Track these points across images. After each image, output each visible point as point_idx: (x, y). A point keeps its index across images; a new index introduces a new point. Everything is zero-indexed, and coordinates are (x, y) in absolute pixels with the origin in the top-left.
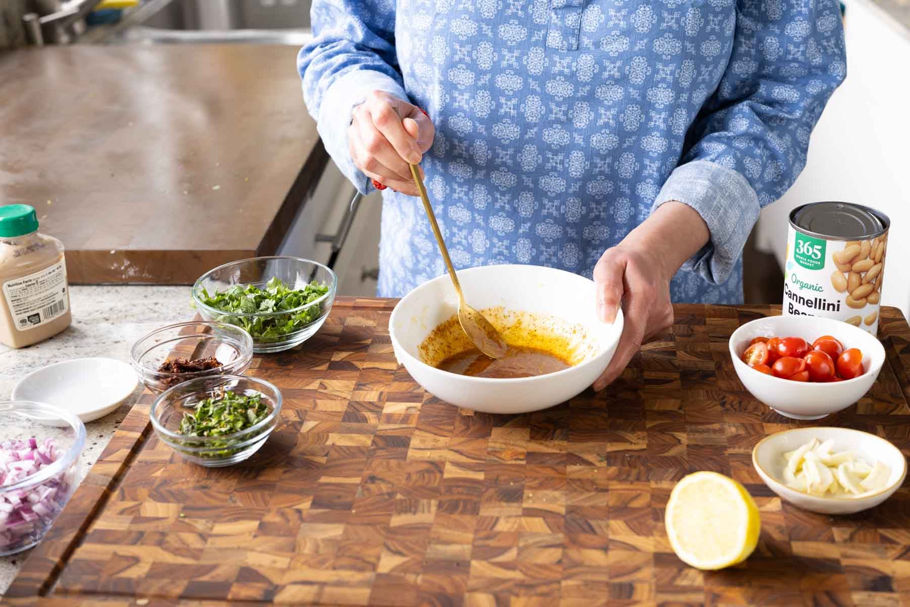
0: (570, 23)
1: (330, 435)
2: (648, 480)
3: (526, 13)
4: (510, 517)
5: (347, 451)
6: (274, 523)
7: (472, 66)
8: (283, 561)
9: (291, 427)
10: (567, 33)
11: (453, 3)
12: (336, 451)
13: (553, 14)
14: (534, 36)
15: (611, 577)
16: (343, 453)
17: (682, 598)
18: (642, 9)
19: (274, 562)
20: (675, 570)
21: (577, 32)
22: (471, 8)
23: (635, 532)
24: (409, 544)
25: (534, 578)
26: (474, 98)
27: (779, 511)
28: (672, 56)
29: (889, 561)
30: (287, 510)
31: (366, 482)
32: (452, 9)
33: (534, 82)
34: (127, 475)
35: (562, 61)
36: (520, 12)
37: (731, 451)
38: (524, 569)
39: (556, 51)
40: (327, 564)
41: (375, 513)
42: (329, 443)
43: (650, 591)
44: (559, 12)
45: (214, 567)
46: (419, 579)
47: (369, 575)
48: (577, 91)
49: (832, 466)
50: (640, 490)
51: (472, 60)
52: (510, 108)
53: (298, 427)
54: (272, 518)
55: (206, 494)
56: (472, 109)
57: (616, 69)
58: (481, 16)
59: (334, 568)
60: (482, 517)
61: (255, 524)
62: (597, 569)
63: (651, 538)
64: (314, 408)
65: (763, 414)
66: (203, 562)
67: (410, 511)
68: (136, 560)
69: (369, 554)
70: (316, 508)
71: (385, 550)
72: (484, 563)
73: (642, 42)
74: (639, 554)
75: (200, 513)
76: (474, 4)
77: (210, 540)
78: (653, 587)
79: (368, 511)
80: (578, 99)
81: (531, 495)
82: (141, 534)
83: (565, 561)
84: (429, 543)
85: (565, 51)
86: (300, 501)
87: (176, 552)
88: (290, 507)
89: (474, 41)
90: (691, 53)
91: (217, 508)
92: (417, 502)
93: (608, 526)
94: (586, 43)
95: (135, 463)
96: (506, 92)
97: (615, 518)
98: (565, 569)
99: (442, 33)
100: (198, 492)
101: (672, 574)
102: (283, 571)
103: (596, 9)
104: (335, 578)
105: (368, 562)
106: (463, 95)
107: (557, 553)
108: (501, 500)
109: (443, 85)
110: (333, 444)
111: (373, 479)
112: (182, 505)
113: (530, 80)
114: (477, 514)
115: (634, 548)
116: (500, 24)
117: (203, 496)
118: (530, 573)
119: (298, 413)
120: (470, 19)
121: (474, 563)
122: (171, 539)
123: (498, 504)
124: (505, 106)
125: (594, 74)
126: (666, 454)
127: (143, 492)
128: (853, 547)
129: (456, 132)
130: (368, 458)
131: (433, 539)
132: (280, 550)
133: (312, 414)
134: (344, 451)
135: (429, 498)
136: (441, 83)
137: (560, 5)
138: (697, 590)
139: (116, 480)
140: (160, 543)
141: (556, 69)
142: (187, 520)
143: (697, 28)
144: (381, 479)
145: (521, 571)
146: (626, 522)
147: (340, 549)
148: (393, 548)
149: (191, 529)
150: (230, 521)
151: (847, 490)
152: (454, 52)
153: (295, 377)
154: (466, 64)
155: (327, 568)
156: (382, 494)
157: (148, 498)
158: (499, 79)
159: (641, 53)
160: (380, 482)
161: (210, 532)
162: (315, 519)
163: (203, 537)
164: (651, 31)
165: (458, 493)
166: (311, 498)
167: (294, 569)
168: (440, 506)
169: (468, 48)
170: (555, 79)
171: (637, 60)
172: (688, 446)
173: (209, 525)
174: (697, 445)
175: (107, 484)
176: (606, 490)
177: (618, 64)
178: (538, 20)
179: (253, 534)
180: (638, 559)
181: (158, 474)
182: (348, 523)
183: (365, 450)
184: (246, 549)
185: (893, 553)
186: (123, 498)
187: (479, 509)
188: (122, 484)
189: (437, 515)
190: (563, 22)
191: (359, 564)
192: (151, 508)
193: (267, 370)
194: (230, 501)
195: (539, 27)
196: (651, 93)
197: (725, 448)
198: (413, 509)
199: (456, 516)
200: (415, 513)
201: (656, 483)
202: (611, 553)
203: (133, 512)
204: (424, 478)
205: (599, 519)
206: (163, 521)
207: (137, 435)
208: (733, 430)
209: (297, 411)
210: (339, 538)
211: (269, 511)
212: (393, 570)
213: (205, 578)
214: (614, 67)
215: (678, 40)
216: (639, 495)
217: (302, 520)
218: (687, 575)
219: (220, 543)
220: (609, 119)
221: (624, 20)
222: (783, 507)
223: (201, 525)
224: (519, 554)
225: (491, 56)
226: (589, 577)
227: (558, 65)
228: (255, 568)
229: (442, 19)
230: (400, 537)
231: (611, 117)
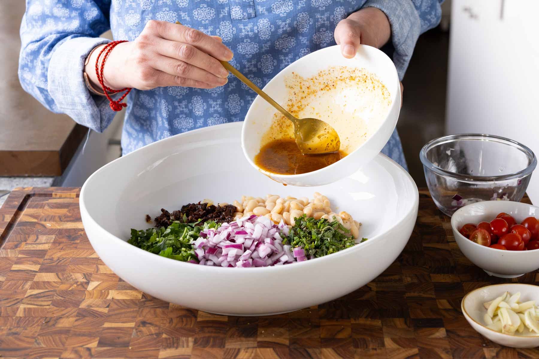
1: (110, 291)
2: (349, 318)
4: (248, 348)
5: (124, 303)
9: (80, 286)
12: (115, 303)
14: (221, 13)
16: (120, 305)
21: (253, 4)
22: (169, 2)
23: (341, 357)
27: (445, 337)
28: (326, 7)
30: (80, 349)
31: (139, 326)
32: (154, 6)
35: (246, 27)
37: (408, 295)
39: (239, 21)
41: (147, 349)
42: (109, 297)
48: (261, 47)
49: (520, 312)
50: (343, 325)
53: (85, 286)
54: (68, 355)
55: (16, 338)
57: (287, 26)
58: (177, 7)
60: (228, 349)
64: (97, 271)
65: (430, 267)
67: (174, 347)
70: (101, 347)
73: (302, 2)
75: (13, 353)
79: (141, 347)
80: (263, 54)
81: (263, 332)
85: (247, 20)
86: (89, 342)
88: (81, 346)
91: (25, 349)
92: (178, 339)
93: (321, 353)
94: (261, 10)
97: (326, 347)
100: (11, 337)
108: (240, 336)
110: (113, 298)
111: (144, 323)
114: (224, 347)
116: (194, 9)
117: (14, 340)
119: (85, 276)
120: (170, 10)
123: (238, 339)
126: (361, 299)
130: (139, 308)
133: (96, 276)
134: (121, 303)
135: (187, 336)
141: (243, 34)
144: (149, 324)
146: (333, 349)
151: (531, 330)
153: (81, 248)
156: (152, 334)
159: (303, 10)
160: (149, 325)
162: (101, 354)
165: (209, 332)
166: (98, 338)
168: (195, 342)
170: (243, 42)
171: (302, 16)
172: (377, 292)
174: (383, 292)
176: (319, 326)
182: (127, 357)
183: (137, 302)
187: (225, 344)
189: (194, 349)
193: (60, 243)
194: (35, 343)
195: (223, 6)
196: (315, 37)
197: (404, 293)
198: (175, 345)
199: (207, 349)
200: (177, 348)
201: (355, 320)
204: (183, 322)
205: (314, 347)
208: (409, 279)
209: (84, 274)
211: (66, 350)
214: (286, 24)
216: (343, 329)
217: (91, 355)
222: (447, 335)
227: (243, 31)
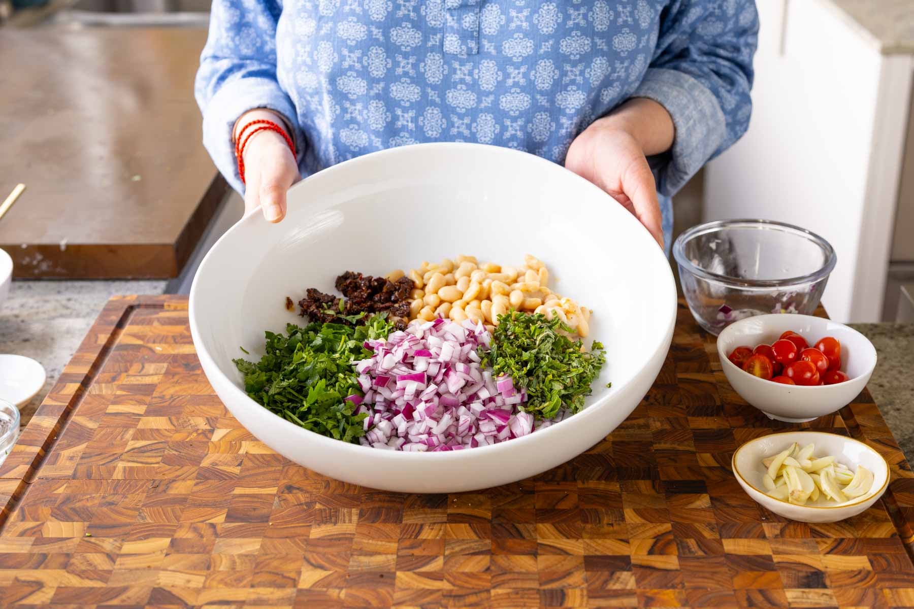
0: (467, 25)
1: (243, 442)
2: (575, 480)
3: (419, 15)
4: (434, 524)
5: (261, 460)
6: (187, 539)
7: (364, 73)
8: (197, 581)
9: (201, 436)
10: (465, 36)
11: (338, 5)
12: (250, 459)
13: (448, 16)
14: (429, 41)
15: (541, 585)
16: (258, 462)
17: (614, 602)
18: (546, 8)
19: (189, 581)
20: (606, 573)
21: (477, 35)
22: (358, 10)
23: (564, 535)
24: (330, 556)
25: (462, 587)
26: (367, 108)
27: (709, 507)
28: (580, 55)
29: (821, 556)
30: (200, 525)
31: (283, 492)
32: (337, 12)
33: (433, 92)
34: (27, 493)
35: (462, 68)
36: (412, 14)
37: (657, 446)
38: (451, 579)
39: (455, 57)
40: (245, 582)
41: (293, 525)
42: (242, 451)
43: (582, 596)
44: (455, 13)
45: (125, 589)
46: (343, 594)
47: (289, 592)
48: (479, 101)
49: (813, 473)
50: (567, 490)
51: (363, 67)
52: (408, 121)
53: (209, 435)
54: (184, 534)
55: (112, 510)
56: (366, 121)
57: (521, 75)
58: (369, 18)
59: (252, 586)
60: (406, 525)
61: (167, 541)
62: (525, 576)
63: (580, 541)
64: (225, 415)
65: (687, 407)
66: (111, 585)
67: (331, 522)
68: (39, 585)
69: (289, 568)
70: (230, 522)
71: (305, 563)
72: (409, 573)
73: (547, 44)
74: (569, 558)
75: (108, 531)
76: (361, 5)
77: (118, 561)
78: (585, 592)
79: (286, 523)
80: (482, 111)
81: (455, 500)
82: (45, 556)
83: (493, 568)
84: (352, 555)
85: (465, 57)
86: (214, 515)
87: (81, 574)
88: (203, 522)
89: (365, 46)
90: (602, 49)
91: (126, 525)
92: (337, 511)
93: (536, 530)
94: (486, 47)
95: (35, 480)
96: (402, 103)
97: (542, 521)
98: (493, 577)
99: (327, 38)
100: (105, 509)
101: (603, 578)
102: (198, 591)
103: (494, 8)
104: (253, 597)
105: (289, 578)
106: (355, 105)
107: (485, 560)
108: (423, 507)
109: (332, 94)
110: (247, 453)
111: (290, 488)
112: (87, 524)
113: (429, 90)
114: (401, 522)
115: (564, 552)
116: (392, 27)
117: (109, 512)
118: (458, 582)
119: (208, 421)
120: (357, 21)
121: (399, 574)
122: (76, 561)
123: (421, 510)
124: (401, 118)
125: (498, 82)
127: (45, 511)
128: (784, 543)
129: (349, 146)
130: (284, 467)
131: (356, 550)
132: (194, 568)
133: (223, 421)
134: (258, 459)
135: (350, 506)
136: (329, 92)
137: (455, 5)
138: (629, 594)
139: (16, 498)
140: (65, 566)
141: (457, 77)
142: (93, 540)
143: (606, 22)
144: (297, 489)
145: (448, 581)
146: (553, 524)
147: (257, 565)
148: (313, 562)
149: (97, 549)
150: (139, 539)
151: (828, 498)
152: (342, 58)
154: (357, 71)
155: (244, 587)
156: (301, 504)
157: (50, 517)
158: (393, 88)
159: (547, 56)
161: (118, 552)
162: (230, 534)
163: (111, 557)
164: (557, 30)
165: (380, 501)
166: (226, 510)
167: (210, 588)
168: (361, 515)
169: (358, 53)
170: (456, 87)
171: (543, 64)
172: (613, 443)
173: (118, 544)
174: (622, 442)
175: (6, 503)
176: (532, 492)
177: (523, 70)
178: (433, 23)
179: (165, 552)
180: (568, 564)
181: (61, 490)
182: (265, 537)
183: (280, 458)
184: (157, 569)
185: (824, 547)
186: (23, 519)
187: (402, 518)
188: (22, 503)
189: (359, 525)
190: (460, 24)
191: (280, 580)
192: (54, 528)
193: (174, 375)
194: (138, 517)
195: (434, 31)
196: (560, 98)
197: (651, 444)
198: (333, 519)
199: (379, 525)
200: (335, 523)
201: (583, 483)
202: (540, 558)
203: (34, 533)
204: (343, 486)
205: (526, 522)
206: (67, 541)
207: (37, 449)
208: (658, 424)
209: (207, 418)
210: (256, 553)
211: (181, 527)
212: (315, 585)
213: (115, 602)
214: (519, 73)
215: (587, 37)
216: (567, 495)
217: (216, 535)
218: (618, 578)
219: (130, 563)
220: (516, 131)
221: (526, 21)
222: (712, 503)
223: (108, 544)
224: (445, 563)
225: (384, 62)
226: (519, 585)
227: (458, 72)
228: (168, 589)
229: (327, 23)
230: (320, 549)
231: (518, 128)
